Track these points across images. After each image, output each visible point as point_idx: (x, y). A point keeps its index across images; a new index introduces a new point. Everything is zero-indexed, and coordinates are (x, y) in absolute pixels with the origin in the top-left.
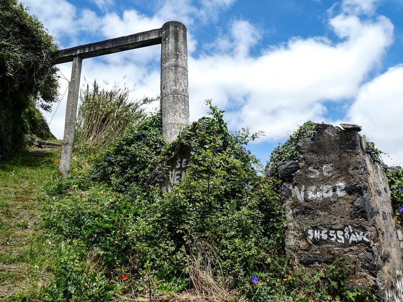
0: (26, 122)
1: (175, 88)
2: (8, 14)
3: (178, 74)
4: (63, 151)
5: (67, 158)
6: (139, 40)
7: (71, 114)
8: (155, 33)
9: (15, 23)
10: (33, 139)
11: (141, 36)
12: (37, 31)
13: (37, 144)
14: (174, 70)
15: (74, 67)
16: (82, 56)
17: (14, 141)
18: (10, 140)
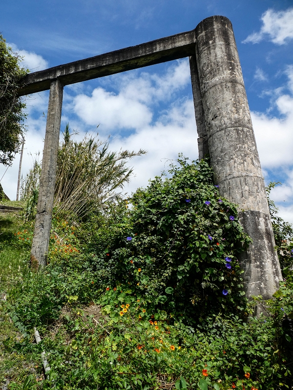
1: (236, 116)
4: (38, 224)
5: (43, 234)
6: (158, 50)
7: (49, 164)
8: (185, 37)
11: (159, 44)
14: (230, 88)
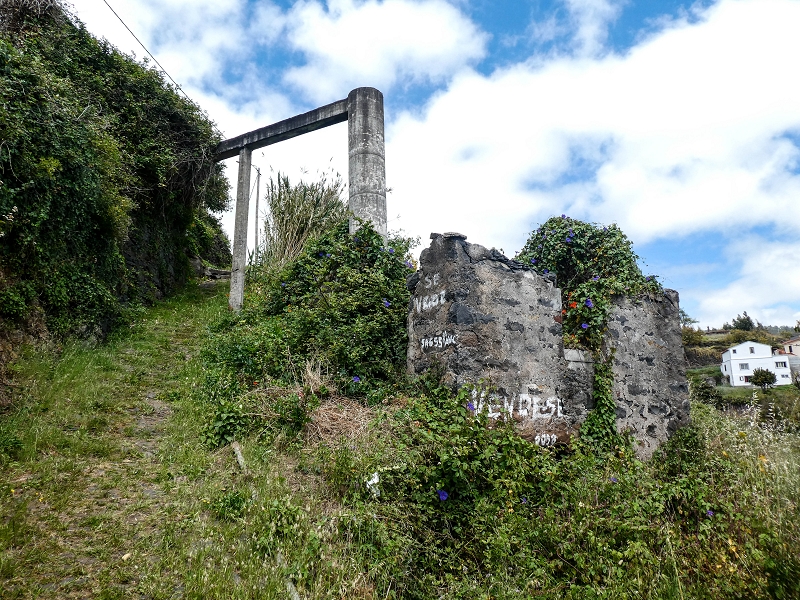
0: (192, 243)
1: (363, 184)
2: (155, 103)
3: (368, 165)
4: (232, 280)
5: (237, 288)
6: (320, 118)
7: (239, 229)
8: (340, 106)
9: (164, 113)
10: (204, 268)
11: (321, 111)
12: (193, 120)
13: (210, 274)
14: (362, 159)
15: (241, 163)
16: (251, 147)
17: (177, 271)
18: (171, 269)
